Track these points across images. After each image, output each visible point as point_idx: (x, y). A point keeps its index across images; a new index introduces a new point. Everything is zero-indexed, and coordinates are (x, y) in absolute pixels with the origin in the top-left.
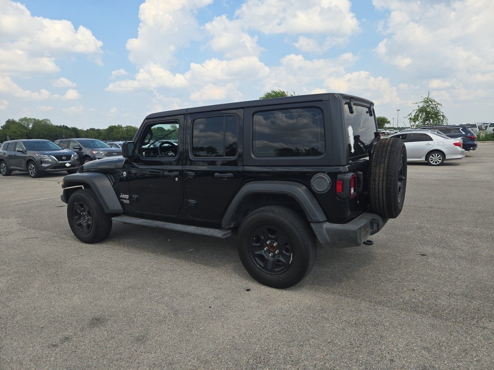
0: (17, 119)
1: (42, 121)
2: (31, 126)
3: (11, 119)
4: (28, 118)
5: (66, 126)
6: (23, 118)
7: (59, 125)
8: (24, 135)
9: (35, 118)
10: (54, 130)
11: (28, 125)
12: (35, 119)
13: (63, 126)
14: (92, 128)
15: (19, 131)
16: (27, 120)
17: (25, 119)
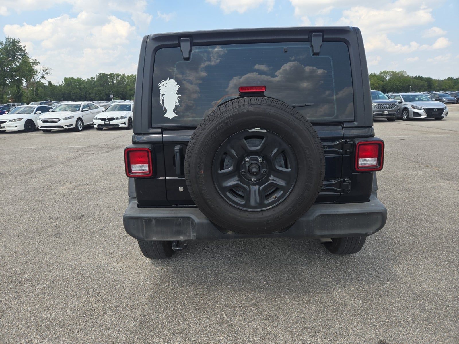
0: (377, 73)
1: (399, 73)
2: (387, 78)
3: (373, 73)
4: (387, 71)
5: (421, 76)
6: (383, 72)
7: (415, 76)
8: (380, 87)
9: (393, 70)
10: (408, 81)
11: (386, 77)
12: (392, 72)
13: (419, 76)
14: (450, 77)
15: (377, 83)
16: (386, 73)
17: (385, 72)
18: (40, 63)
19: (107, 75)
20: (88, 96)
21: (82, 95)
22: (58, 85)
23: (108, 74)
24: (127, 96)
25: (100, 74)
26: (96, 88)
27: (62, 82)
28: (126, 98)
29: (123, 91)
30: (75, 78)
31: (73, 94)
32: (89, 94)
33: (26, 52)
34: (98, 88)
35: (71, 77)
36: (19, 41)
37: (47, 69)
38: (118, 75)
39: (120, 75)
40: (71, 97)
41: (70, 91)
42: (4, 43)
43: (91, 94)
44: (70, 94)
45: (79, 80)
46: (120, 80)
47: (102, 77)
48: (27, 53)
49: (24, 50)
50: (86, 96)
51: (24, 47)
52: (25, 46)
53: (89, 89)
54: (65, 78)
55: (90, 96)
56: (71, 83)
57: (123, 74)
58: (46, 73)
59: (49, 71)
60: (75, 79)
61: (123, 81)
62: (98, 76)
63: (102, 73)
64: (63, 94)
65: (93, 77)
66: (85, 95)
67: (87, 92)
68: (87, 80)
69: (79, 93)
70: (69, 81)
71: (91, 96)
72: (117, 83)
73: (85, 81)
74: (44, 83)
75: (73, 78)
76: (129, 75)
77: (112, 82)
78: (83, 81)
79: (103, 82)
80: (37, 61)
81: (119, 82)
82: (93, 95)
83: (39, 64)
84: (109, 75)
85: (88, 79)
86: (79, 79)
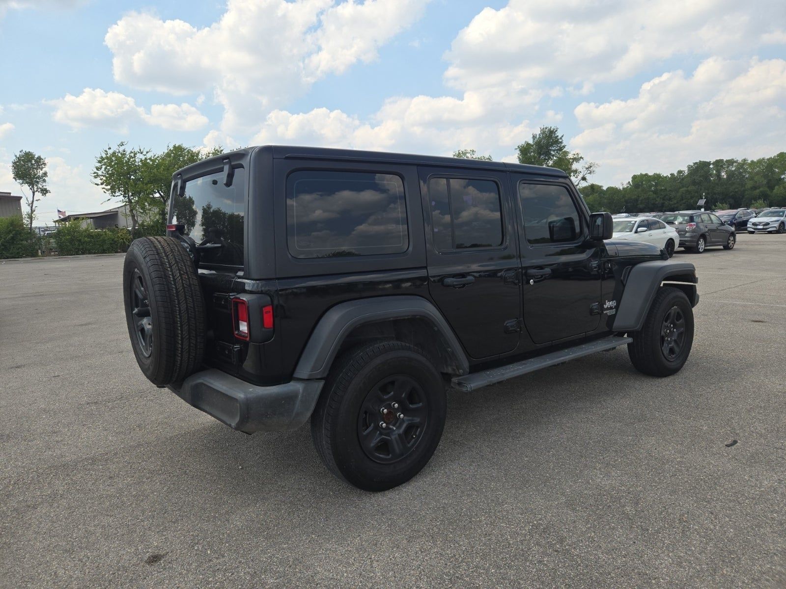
18: (582, 158)
19: (709, 163)
20: (667, 203)
21: (657, 202)
22: (621, 188)
23: (713, 160)
24: (744, 199)
25: (695, 164)
26: (685, 189)
27: (629, 182)
28: (741, 204)
29: (737, 190)
30: (651, 174)
31: (641, 200)
32: (670, 199)
33: (563, 144)
34: (687, 189)
35: (644, 173)
36: (556, 131)
37: (591, 167)
38: (731, 162)
39: (736, 162)
40: (638, 206)
41: (638, 196)
42: (538, 136)
43: (673, 200)
44: (637, 200)
45: (657, 177)
46: (735, 170)
47: (701, 168)
48: (564, 147)
49: (561, 143)
50: (663, 204)
51: (561, 138)
52: (562, 136)
53: (670, 190)
54: (634, 176)
55: (671, 202)
56: (642, 183)
57: (743, 158)
58: (589, 172)
59: (594, 169)
60: (650, 176)
61: (740, 173)
62: (692, 167)
63: (700, 161)
64: (626, 202)
65: (682, 170)
66: (662, 201)
67: (667, 197)
68: (670, 176)
69: (653, 199)
70: (640, 181)
71: (673, 202)
72: (728, 176)
73: (666, 177)
74: (602, 186)
75: (646, 175)
76: (755, 160)
77: (718, 175)
78: (663, 178)
79: (700, 176)
80: (580, 156)
81: (731, 175)
82: (675, 201)
83: (582, 160)
84: (713, 164)
85: (672, 175)
86: (657, 175)
